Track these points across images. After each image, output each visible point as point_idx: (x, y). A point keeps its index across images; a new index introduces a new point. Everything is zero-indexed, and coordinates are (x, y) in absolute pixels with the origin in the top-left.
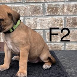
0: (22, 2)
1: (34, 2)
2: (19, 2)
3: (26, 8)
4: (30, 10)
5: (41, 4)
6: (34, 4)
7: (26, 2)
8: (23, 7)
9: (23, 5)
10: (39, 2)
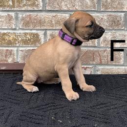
0: (96, 10)
1: (114, 10)
2: (93, 9)
3: (102, 18)
4: (107, 21)
5: (123, 14)
6: (113, 14)
7: (102, 10)
8: (98, 16)
9: (98, 14)
10: (120, 10)
